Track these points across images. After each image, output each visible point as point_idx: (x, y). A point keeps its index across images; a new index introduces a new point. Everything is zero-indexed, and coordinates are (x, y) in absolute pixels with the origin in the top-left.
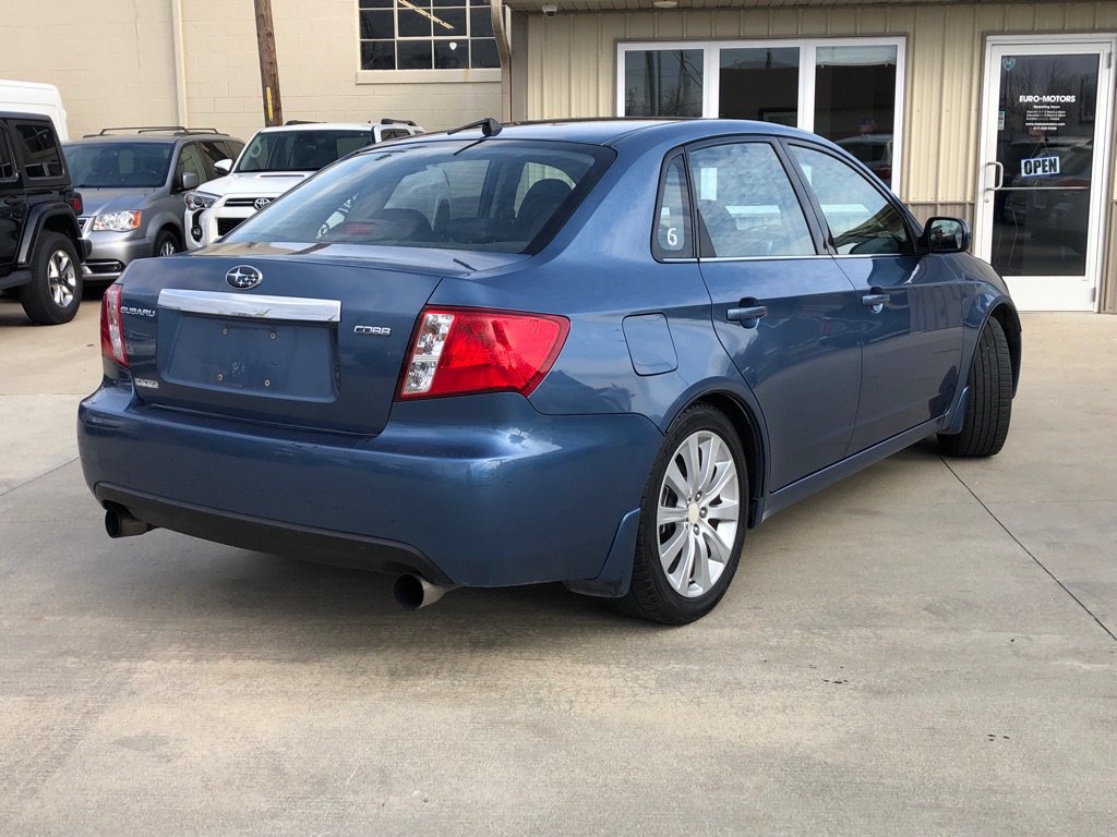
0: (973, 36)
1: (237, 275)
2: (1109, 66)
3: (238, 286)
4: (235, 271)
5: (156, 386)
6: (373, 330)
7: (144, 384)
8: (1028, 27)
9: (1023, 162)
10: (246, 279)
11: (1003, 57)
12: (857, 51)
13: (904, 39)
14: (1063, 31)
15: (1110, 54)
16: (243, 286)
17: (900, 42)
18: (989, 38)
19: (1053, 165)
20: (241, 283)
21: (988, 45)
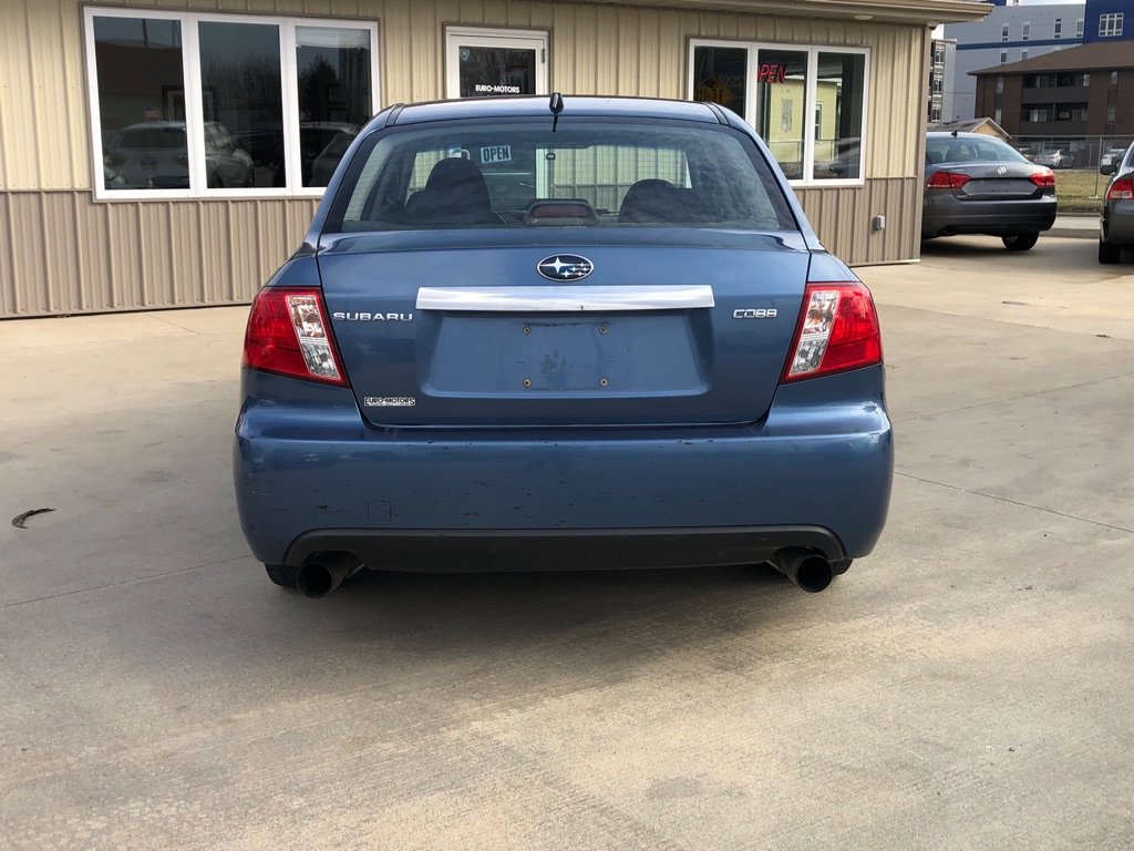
0: (435, 26)
1: (558, 265)
2: (544, 61)
3: (564, 277)
4: (553, 260)
5: (410, 403)
6: (757, 313)
7: (384, 403)
8: (479, 20)
9: (482, 149)
10: (574, 269)
11: (461, 48)
12: (333, 34)
13: (375, 24)
14: (507, 26)
15: (544, 50)
16: (569, 277)
17: (372, 26)
18: (447, 28)
19: (505, 153)
20: (566, 274)
21: (448, 35)
